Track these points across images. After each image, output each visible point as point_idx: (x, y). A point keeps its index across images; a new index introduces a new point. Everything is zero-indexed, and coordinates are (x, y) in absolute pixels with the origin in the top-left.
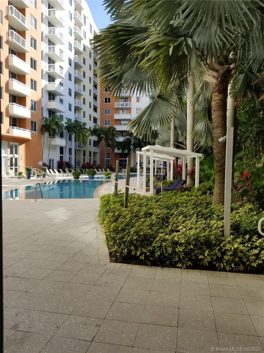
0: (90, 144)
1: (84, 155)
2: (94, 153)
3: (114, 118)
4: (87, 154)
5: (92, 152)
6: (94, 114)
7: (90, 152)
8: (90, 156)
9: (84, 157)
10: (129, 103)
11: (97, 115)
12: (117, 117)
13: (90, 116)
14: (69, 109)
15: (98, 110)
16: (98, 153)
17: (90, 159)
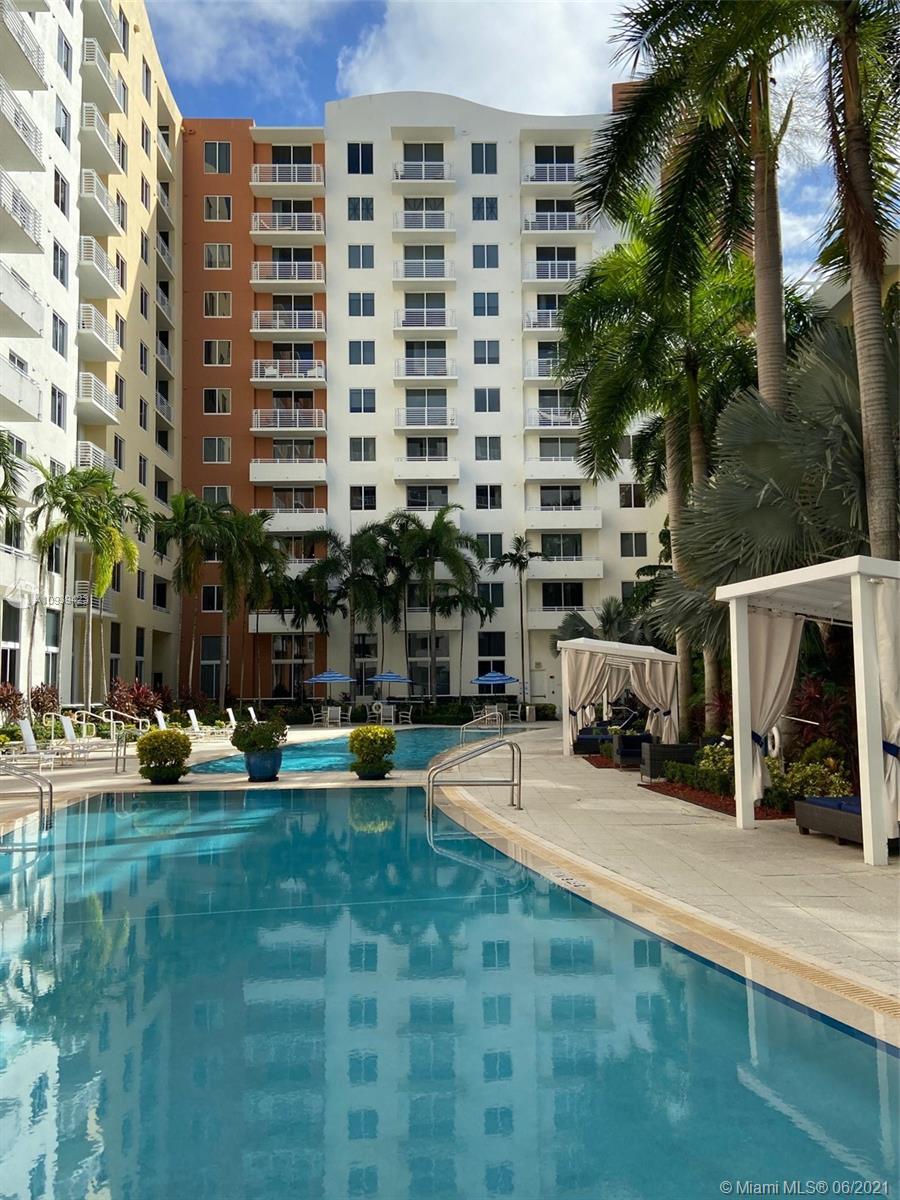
0: (140, 594)
1: (115, 645)
2: (159, 637)
3: (251, 480)
4: (128, 640)
5: (146, 631)
6: (157, 457)
7: (140, 631)
8: (140, 651)
9: (115, 656)
10: (320, 413)
11: (171, 464)
12: (263, 471)
13: (143, 460)
14: (53, 412)
15: (176, 439)
16: (173, 636)
17: (139, 666)
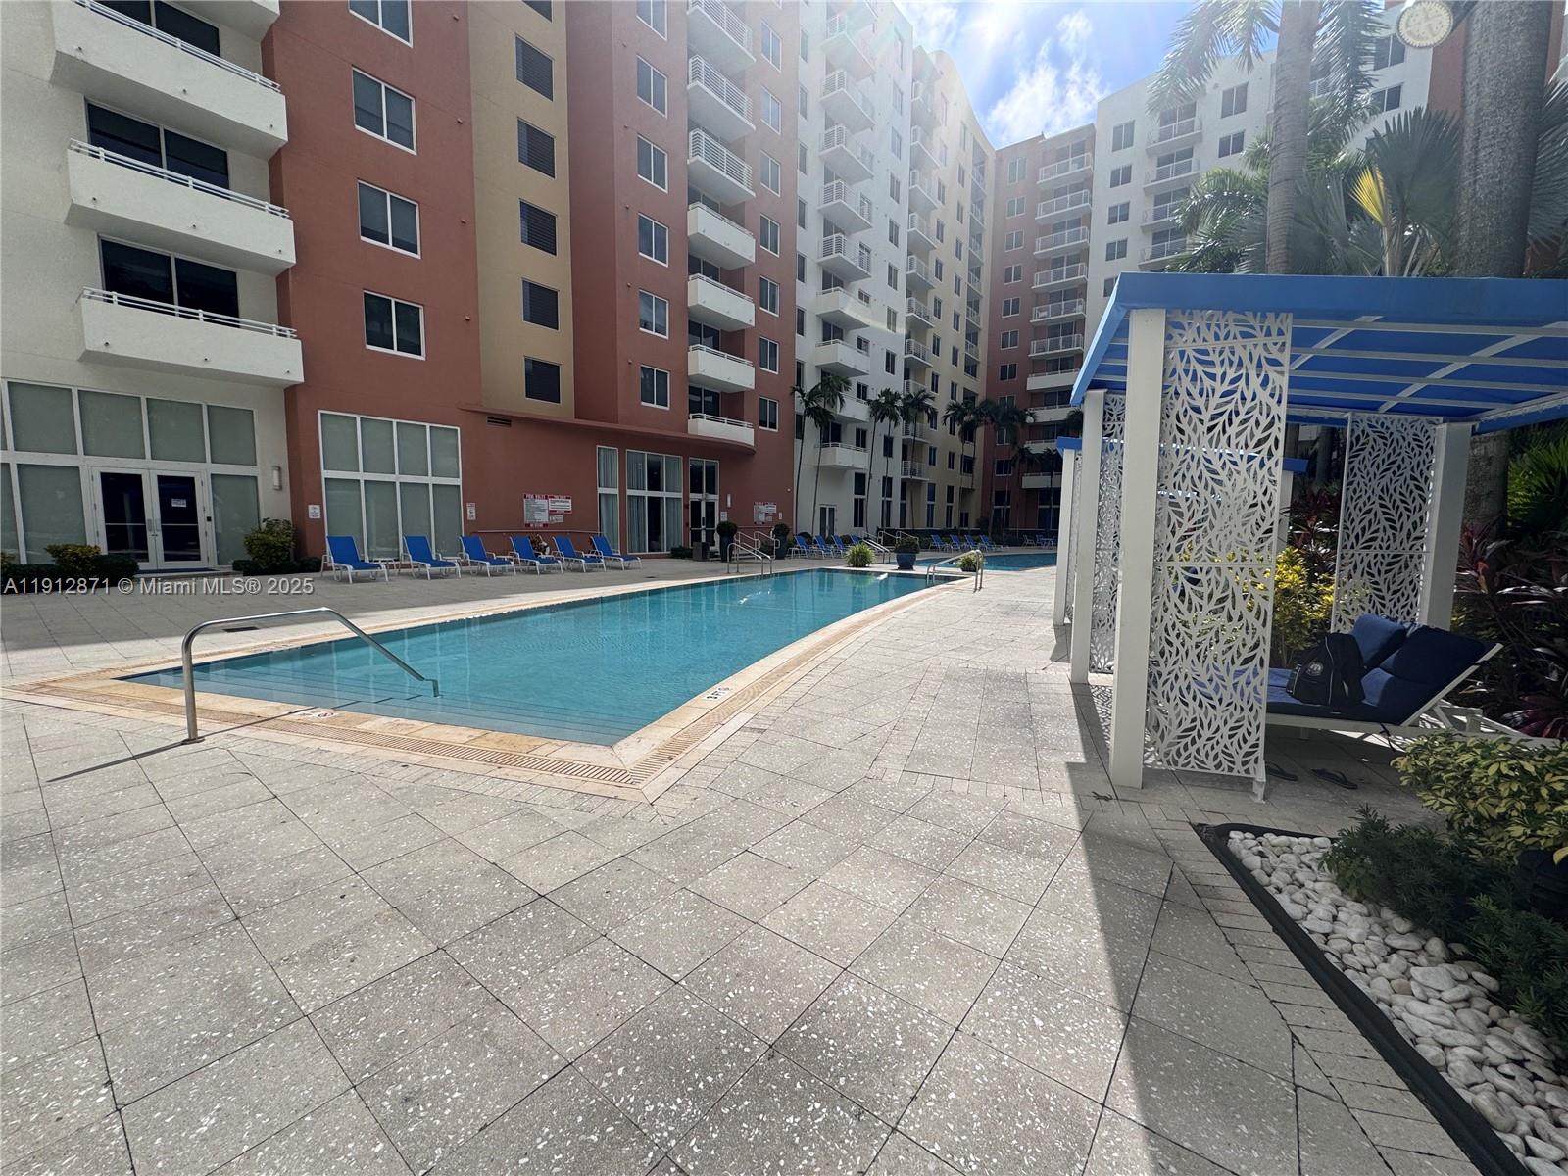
0: (951, 466)
1: (931, 497)
2: (966, 493)
3: (1028, 389)
4: (941, 493)
5: (955, 489)
6: (966, 382)
7: (950, 489)
8: (950, 499)
9: (931, 502)
10: (1078, 336)
11: (977, 384)
12: (1035, 383)
13: (954, 386)
14: (887, 366)
15: (981, 369)
16: (975, 493)
17: (949, 509)
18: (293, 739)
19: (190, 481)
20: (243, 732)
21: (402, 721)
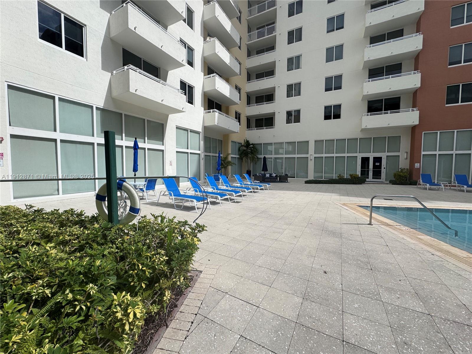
18: (396, 233)
19: (381, 158)
20: (382, 226)
21: (436, 240)
